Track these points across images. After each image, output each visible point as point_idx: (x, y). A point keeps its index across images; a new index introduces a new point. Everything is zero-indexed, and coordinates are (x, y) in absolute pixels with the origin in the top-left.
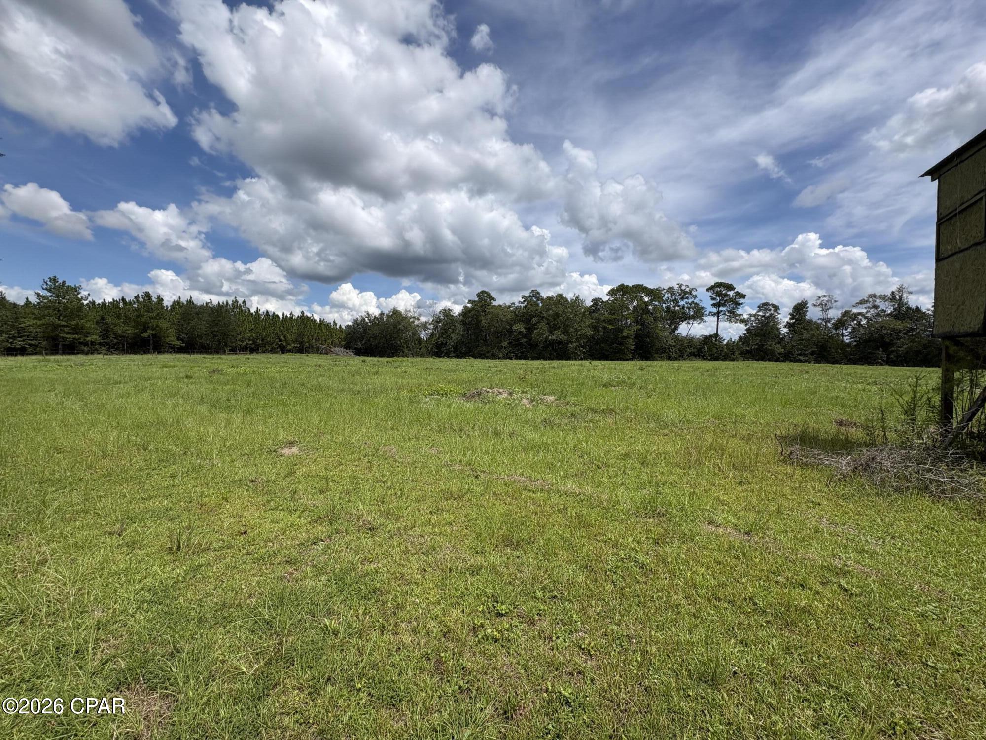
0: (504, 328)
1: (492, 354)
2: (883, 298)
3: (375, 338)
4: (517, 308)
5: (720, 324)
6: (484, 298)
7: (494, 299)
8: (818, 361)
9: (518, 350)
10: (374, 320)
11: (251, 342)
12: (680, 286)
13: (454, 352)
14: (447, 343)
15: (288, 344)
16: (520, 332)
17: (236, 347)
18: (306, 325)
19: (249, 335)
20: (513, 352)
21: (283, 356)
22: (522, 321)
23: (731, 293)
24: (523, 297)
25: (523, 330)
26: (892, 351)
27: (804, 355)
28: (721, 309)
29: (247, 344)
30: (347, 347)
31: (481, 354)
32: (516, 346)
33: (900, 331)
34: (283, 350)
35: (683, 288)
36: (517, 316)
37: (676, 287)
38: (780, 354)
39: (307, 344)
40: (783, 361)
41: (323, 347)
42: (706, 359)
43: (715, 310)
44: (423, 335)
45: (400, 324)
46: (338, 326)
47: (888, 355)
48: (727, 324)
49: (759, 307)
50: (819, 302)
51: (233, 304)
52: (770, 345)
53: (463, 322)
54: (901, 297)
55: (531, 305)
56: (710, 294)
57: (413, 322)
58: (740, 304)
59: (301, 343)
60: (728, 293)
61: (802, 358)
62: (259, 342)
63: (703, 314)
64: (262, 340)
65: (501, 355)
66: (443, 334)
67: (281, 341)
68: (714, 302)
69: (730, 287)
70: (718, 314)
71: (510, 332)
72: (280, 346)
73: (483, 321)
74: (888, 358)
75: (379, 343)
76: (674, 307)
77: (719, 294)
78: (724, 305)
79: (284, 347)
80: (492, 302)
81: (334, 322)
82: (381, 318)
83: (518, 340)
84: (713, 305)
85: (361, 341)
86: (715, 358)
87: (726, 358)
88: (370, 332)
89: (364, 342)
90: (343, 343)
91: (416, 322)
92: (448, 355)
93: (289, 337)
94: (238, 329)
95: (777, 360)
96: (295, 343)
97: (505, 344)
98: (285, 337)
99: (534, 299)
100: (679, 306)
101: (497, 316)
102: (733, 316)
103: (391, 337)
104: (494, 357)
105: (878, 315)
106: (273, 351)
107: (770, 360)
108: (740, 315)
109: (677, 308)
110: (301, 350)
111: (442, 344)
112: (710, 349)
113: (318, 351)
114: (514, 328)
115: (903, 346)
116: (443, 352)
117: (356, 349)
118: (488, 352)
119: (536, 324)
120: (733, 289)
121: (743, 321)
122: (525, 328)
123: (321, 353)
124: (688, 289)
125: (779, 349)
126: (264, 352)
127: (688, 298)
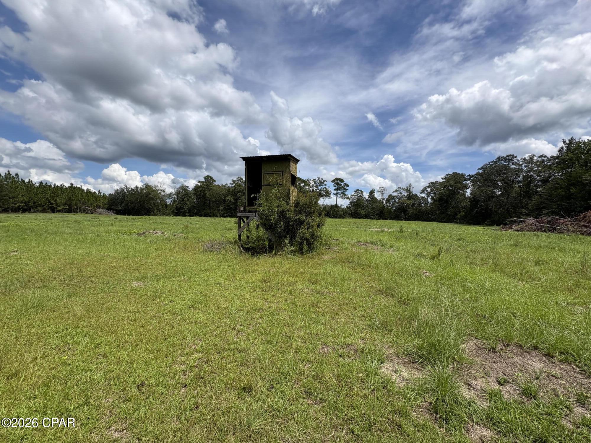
0: (221, 198)
1: (213, 214)
2: (403, 189)
3: (132, 203)
4: (229, 187)
5: (338, 199)
6: (209, 180)
7: (215, 181)
8: (379, 219)
9: (229, 212)
10: (131, 191)
11: (23, 204)
12: (319, 179)
13: (189, 213)
14: (183, 207)
15: (58, 206)
16: (231, 201)
17: (9, 208)
18: (74, 193)
19: (22, 199)
20: (226, 213)
21: (54, 215)
22: (231, 195)
23: (343, 184)
24: (233, 181)
25: (232, 200)
26: (407, 214)
27: (373, 216)
28: (338, 191)
29: (20, 206)
30: (108, 209)
31: (206, 214)
32: (228, 209)
33: (409, 205)
34: (53, 211)
35: (320, 180)
36: (229, 191)
37: (317, 179)
38: (364, 215)
39: (75, 206)
40: (365, 218)
41: (89, 209)
42: (331, 218)
43: (335, 192)
44: (169, 202)
45: (150, 194)
46: (102, 194)
47: (405, 216)
48: (341, 199)
49: (355, 191)
50: (380, 190)
51: (5, 176)
52: (359, 211)
53: (195, 194)
54: (410, 189)
55: (237, 186)
56: (333, 184)
57: (160, 193)
58: (346, 190)
59: (70, 206)
60: (341, 183)
61: (372, 217)
62: (31, 204)
63: (330, 194)
64: (34, 203)
65: (219, 215)
66: (181, 201)
67: (51, 204)
68: (335, 188)
69: (342, 181)
70: (337, 194)
71: (225, 201)
72: (50, 208)
73: (208, 194)
74: (405, 217)
75: (135, 206)
76: (316, 190)
77: (337, 184)
78: (339, 190)
79: (55, 208)
80: (214, 182)
81: (99, 191)
82: (137, 190)
83: (229, 206)
84: (335, 189)
85: (121, 205)
86: (335, 217)
87: (341, 217)
88: (128, 199)
89: (123, 205)
90: (106, 206)
91: (162, 193)
92: (184, 215)
93: (59, 201)
94: (10, 194)
95: (363, 218)
96: (63, 205)
97: (221, 208)
98: (55, 201)
99: (239, 182)
100: (318, 189)
101: (216, 191)
102: (344, 195)
103: (144, 203)
104: (215, 216)
105: (402, 197)
106: (44, 211)
107: (359, 218)
108: (346, 195)
109: (317, 190)
110: (70, 210)
111: (180, 207)
112: (333, 213)
113: (85, 211)
114: (227, 199)
115: (410, 212)
116: (181, 213)
117: (116, 210)
118: (211, 213)
119: (239, 197)
120: (343, 182)
121: (348, 198)
122: (233, 199)
123: (87, 213)
124: (322, 181)
125: (363, 212)
126: (35, 212)
127: (322, 185)
